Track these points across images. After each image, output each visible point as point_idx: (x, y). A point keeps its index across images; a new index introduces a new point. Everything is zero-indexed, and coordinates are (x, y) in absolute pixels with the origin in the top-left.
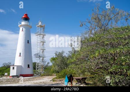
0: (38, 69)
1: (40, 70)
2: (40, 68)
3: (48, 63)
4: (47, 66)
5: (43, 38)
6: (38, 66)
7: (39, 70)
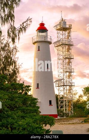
0: (62, 107)
1: (66, 110)
2: (66, 105)
3: (81, 96)
4: (78, 101)
5: (68, 51)
6: (62, 102)
7: (64, 109)
